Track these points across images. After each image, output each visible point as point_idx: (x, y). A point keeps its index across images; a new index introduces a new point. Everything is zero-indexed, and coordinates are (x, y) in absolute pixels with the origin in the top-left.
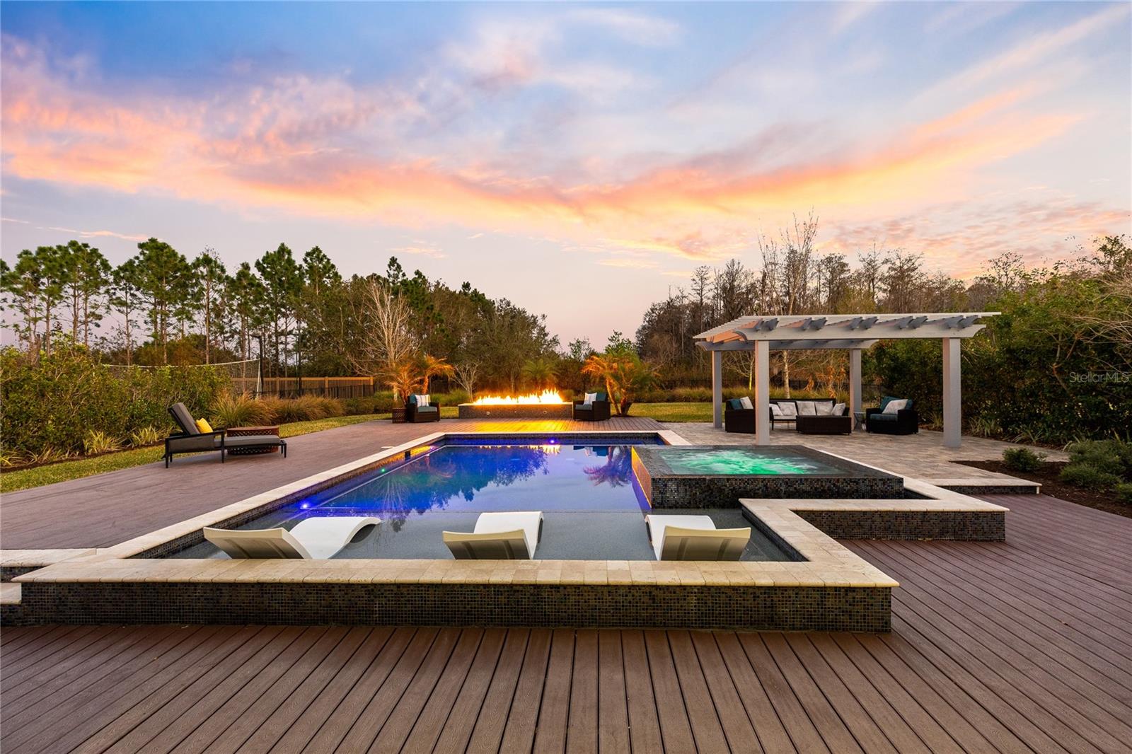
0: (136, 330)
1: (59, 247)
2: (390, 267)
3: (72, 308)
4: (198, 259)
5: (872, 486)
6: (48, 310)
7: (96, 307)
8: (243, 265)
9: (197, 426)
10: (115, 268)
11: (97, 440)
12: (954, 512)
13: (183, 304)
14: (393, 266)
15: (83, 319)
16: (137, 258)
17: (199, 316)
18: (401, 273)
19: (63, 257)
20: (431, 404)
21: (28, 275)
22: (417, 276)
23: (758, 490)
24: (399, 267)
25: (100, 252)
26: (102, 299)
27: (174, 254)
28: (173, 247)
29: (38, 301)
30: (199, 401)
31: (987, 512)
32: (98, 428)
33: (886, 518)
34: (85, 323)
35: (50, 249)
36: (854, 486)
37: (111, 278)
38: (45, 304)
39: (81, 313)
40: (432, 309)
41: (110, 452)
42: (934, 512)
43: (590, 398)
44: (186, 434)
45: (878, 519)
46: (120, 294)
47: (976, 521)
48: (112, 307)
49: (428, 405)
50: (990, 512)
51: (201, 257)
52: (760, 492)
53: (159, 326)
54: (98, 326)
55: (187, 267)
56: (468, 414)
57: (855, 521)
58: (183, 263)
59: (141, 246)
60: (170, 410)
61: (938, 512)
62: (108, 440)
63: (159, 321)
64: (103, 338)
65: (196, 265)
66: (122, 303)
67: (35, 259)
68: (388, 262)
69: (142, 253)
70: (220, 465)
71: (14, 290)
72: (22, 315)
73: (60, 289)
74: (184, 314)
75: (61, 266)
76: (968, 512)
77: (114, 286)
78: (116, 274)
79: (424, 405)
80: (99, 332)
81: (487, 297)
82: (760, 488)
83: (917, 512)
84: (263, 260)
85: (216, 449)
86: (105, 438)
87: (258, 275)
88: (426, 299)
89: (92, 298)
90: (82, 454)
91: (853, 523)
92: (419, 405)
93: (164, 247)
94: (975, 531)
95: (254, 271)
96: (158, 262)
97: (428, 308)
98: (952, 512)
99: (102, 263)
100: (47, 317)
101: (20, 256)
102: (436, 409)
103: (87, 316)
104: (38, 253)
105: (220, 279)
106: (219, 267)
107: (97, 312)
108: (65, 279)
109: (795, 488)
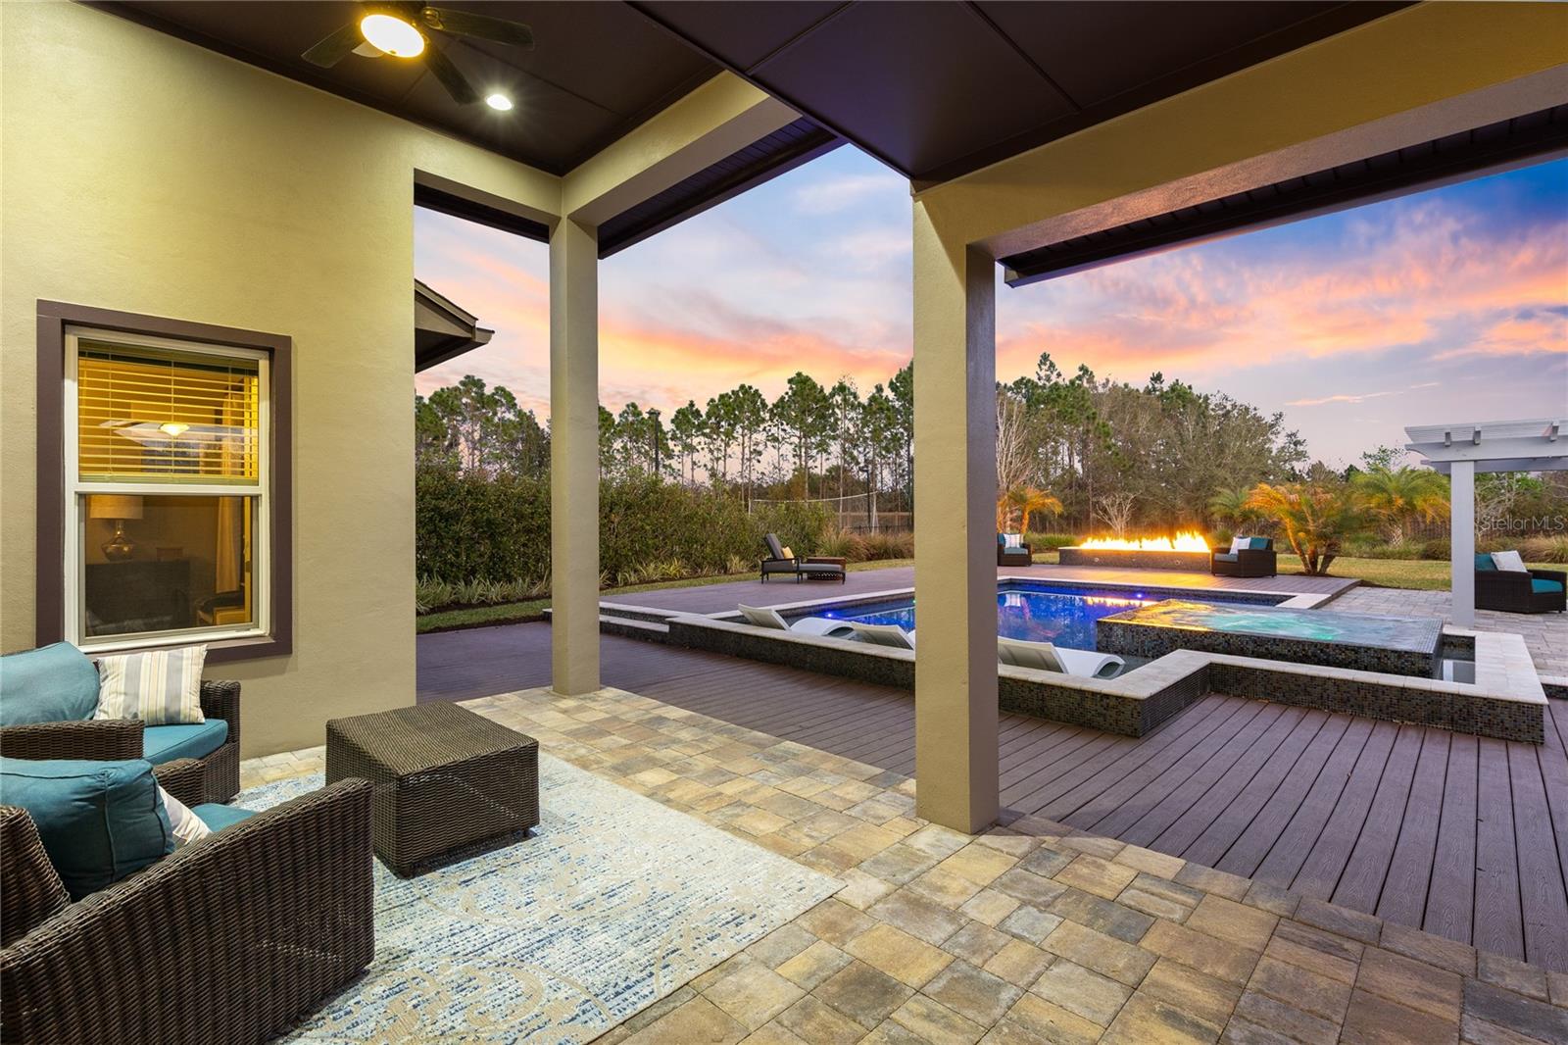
0: (786, 463)
1: (733, 392)
2: (1040, 367)
3: (741, 447)
4: (834, 389)
5: (1379, 658)
6: (725, 450)
7: (757, 444)
8: (876, 387)
9: (782, 552)
10: (770, 406)
11: (735, 563)
12: (1452, 695)
13: (821, 436)
14: (1045, 364)
15: (748, 457)
16: (787, 393)
17: (835, 448)
18: (1055, 373)
19: (735, 401)
20: (1023, 546)
21: (713, 420)
22: (1081, 373)
23: (1218, 645)
24: (1052, 365)
25: (760, 392)
26: (760, 437)
27: (814, 386)
28: (814, 380)
29: (719, 442)
30: (807, 534)
31: (1510, 702)
32: (736, 554)
33: (1344, 688)
34: (749, 460)
35: (727, 394)
36: (1353, 656)
37: (767, 416)
38: (723, 445)
39: (747, 450)
40: (1094, 418)
41: (741, 573)
42: (1417, 690)
43: (1239, 544)
44: (775, 559)
45: (1332, 689)
46: (774, 430)
47: (1489, 711)
48: (768, 443)
49: (1018, 546)
50: (1516, 703)
51: (837, 385)
52: (1221, 647)
53: (803, 459)
54: (759, 461)
55: (825, 398)
56: (1070, 559)
57: (1299, 686)
58: (822, 394)
59: (790, 381)
60: (765, 539)
61: (1425, 691)
62: (742, 563)
63: (803, 454)
64: (763, 473)
65: (832, 395)
66: (776, 440)
67: (717, 406)
68: (1038, 359)
69: (791, 388)
70: (796, 585)
71: (704, 435)
72: (709, 456)
73: (733, 430)
74: (823, 447)
75: (734, 410)
76: (1477, 697)
77: (770, 423)
78: (771, 411)
79: (1013, 546)
80: (760, 468)
81: (1196, 391)
82: (1221, 643)
83: (1391, 687)
84: (896, 379)
85: (794, 572)
86: (740, 561)
87: (891, 395)
88: (1086, 405)
89: (754, 436)
90: (725, 572)
91: (1296, 688)
92: (1007, 546)
93: (808, 379)
94: (1489, 724)
95: (888, 393)
96: (802, 395)
97: (1088, 418)
98: (1449, 694)
99: (761, 403)
100: (724, 456)
101: (708, 404)
102: (1026, 551)
103: (751, 453)
104: (719, 400)
105: (853, 407)
106: (851, 394)
107: (758, 449)
108: (737, 420)
109: (1267, 649)
